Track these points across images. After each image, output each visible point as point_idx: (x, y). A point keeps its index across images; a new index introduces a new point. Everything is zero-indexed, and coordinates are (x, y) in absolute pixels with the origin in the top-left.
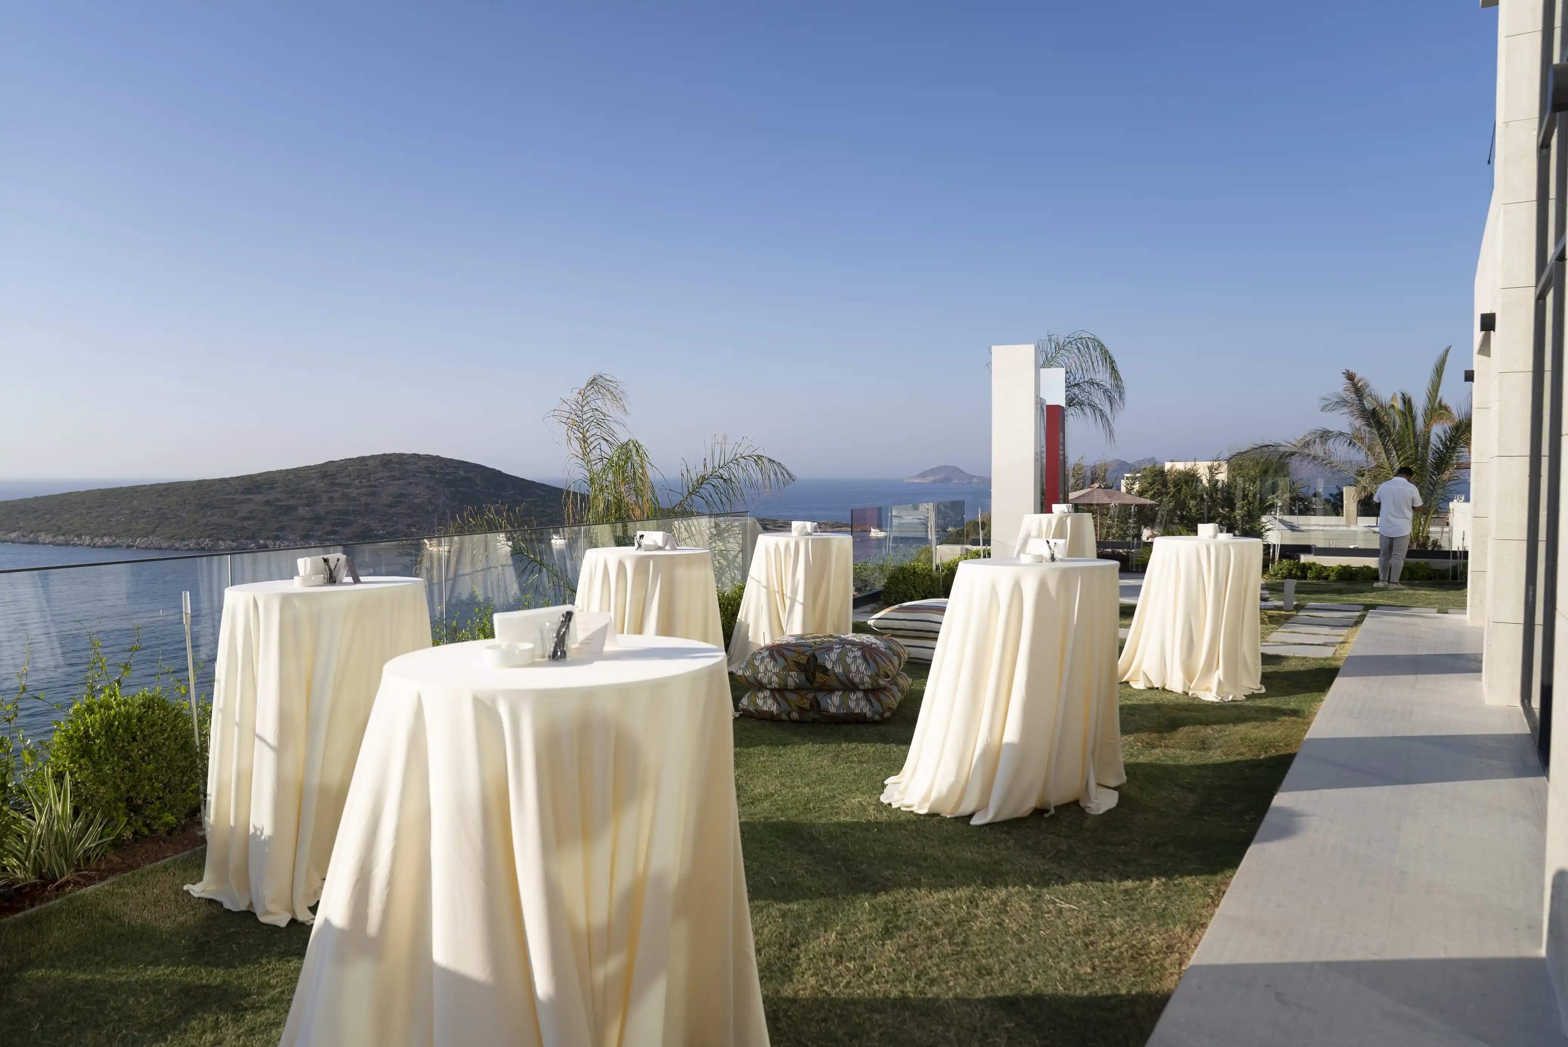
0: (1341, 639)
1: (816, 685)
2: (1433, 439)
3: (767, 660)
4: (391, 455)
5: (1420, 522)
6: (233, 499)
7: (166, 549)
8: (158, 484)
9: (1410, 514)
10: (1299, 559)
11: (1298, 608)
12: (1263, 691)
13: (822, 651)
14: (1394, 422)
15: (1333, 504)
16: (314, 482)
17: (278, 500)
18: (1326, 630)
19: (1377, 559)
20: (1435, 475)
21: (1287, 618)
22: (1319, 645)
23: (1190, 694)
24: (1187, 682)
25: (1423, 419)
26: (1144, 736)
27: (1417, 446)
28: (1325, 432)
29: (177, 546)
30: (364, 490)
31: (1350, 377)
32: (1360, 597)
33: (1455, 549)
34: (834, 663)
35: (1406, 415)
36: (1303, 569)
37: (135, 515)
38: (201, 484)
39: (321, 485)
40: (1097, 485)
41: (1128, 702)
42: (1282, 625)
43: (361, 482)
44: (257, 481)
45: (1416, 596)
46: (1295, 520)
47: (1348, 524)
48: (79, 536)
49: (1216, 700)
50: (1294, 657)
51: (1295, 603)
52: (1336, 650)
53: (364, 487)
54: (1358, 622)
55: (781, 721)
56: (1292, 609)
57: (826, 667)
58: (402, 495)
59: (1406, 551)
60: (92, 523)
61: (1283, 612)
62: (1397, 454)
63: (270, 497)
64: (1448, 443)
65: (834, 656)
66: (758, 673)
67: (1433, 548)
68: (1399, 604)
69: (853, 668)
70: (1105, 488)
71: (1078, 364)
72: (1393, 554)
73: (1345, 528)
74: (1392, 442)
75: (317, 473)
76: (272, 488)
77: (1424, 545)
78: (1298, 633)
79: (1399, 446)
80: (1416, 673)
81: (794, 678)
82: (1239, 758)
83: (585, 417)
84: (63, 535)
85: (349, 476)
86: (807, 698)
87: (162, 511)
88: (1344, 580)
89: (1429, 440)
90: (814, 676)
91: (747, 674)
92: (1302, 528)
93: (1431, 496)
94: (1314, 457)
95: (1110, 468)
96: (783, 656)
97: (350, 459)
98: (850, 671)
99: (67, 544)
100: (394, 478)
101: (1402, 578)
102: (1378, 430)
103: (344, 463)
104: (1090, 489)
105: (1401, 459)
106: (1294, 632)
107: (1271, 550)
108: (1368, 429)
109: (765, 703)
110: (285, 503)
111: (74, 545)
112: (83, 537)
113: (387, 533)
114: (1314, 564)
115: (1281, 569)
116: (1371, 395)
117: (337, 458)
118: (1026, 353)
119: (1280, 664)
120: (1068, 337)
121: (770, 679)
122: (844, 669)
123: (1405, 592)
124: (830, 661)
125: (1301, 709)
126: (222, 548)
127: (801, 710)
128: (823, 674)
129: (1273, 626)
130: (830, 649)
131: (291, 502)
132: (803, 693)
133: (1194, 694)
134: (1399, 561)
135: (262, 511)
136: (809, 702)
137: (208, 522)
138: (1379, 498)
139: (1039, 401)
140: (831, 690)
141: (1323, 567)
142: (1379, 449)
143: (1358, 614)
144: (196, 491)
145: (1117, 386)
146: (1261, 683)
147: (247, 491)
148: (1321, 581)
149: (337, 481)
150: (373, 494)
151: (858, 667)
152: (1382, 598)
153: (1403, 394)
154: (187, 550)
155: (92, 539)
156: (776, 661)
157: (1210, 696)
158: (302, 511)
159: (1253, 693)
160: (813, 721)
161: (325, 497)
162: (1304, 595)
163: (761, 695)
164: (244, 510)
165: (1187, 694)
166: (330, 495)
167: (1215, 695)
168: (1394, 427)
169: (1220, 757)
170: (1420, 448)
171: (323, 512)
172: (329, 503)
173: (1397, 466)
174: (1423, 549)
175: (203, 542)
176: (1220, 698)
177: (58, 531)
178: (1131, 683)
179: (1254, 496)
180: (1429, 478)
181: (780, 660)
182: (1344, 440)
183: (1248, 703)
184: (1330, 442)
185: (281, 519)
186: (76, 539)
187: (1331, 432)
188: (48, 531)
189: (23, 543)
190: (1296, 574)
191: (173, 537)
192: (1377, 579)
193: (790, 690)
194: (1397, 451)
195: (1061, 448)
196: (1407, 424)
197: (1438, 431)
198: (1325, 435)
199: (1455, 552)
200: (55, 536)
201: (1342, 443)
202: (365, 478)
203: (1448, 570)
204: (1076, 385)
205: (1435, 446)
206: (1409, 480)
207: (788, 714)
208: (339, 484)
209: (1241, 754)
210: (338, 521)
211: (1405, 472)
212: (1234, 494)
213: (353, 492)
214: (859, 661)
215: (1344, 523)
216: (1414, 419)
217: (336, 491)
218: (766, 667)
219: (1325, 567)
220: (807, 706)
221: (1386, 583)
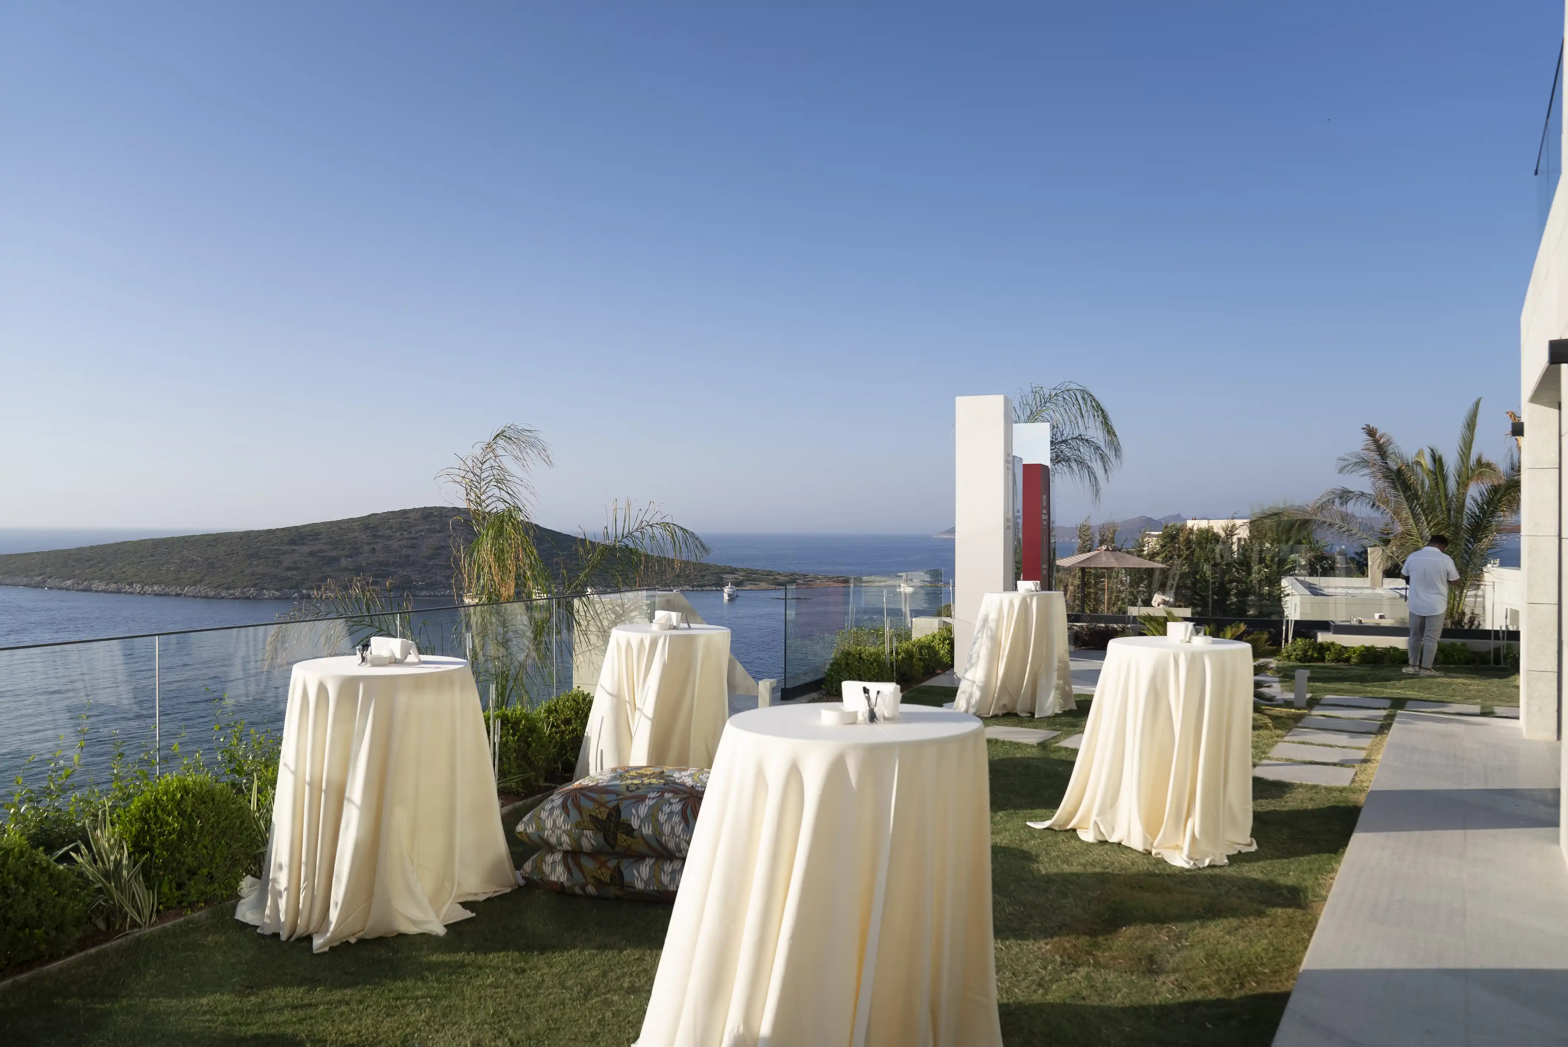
0: (1362, 755)
1: (617, 849)
2: (1469, 503)
3: (557, 812)
4: (431, 508)
5: (1455, 595)
6: (278, 550)
7: (213, 598)
8: (207, 535)
9: (1444, 589)
10: (1316, 638)
11: (1312, 703)
12: (1254, 848)
13: (629, 802)
14: (1423, 483)
15: (1358, 563)
16: (356, 534)
17: (322, 551)
18: (1343, 739)
19: (1407, 638)
20: (1471, 543)
21: (1297, 719)
22: (1334, 764)
23: (1153, 853)
24: (1149, 836)
25: (1454, 480)
26: (1068, 942)
27: (1449, 510)
28: (1345, 492)
29: (223, 594)
30: (405, 542)
31: (1371, 432)
32: (1386, 688)
33: (1497, 628)
34: (643, 821)
35: (1436, 475)
36: (1320, 649)
37: (184, 564)
38: (248, 536)
39: (364, 536)
40: (1104, 547)
41: (1066, 869)
42: (1290, 730)
43: (401, 535)
44: (302, 532)
45: (1454, 687)
46: (1319, 581)
47: (1373, 587)
48: (131, 584)
49: (1187, 866)
50: (1301, 786)
51: (1309, 696)
52: (1356, 773)
53: (405, 539)
54: (1384, 727)
55: (575, 895)
56: (1304, 704)
57: (630, 825)
58: (442, 547)
59: (1440, 632)
60: (143, 572)
61: (1293, 710)
62: (1426, 519)
63: (315, 548)
64: (1485, 507)
65: (643, 810)
66: (544, 829)
67: (1470, 627)
68: (1433, 697)
69: (667, 829)
70: (1112, 551)
71: (1066, 418)
72: (1425, 635)
73: (1370, 591)
74: (1420, 507)
75: (360, 525)
76: (317, 539)
77: (1459, 622)
78: (1308, 743)
79: (1429, 510)
80: (1465, 826)
81: (589, 839)
82: (1200, 996)
83: (483, 476)
84: (116, 583)
85: (391, 528)
86: (608, 868)
87: (210, 561)
88: (1368, 663)
89: (1464, 503)
90: (616, 840)
91: (530, 830)
92: (1326, 591)
93: (1467, 566)
94: (1330, 524)
95: (1119, 529)
96: (578, 807)
97: (392, 512)
98: (662, 834)
99: (119, 592)
100: (433, 531)
101: (1436, 661)
102: (1405, 492)
103: (386, 516)
104: (1097, 552)
105: (1432, 524)
106: (1304, 743)
107: (1284, 628)
108: (1392, 491)
109: (553, 870)
110: (328, 554)
111: (125, 593)
112: (134, 585)
113: (426, 584)
114: (1333, 644)
115: (1295, 650)
116: (1394, 453)
117: (379, 511)
118: (994, 404)
119: (1281, 797)
120: (1055, 389)
121: (559, 838)
122: (654, 830)
123: (1439, 680)
124: (637, 816)
125: (1303, 885)
126: (266, 597)
127: (599, 883)
128: (627, 835)
129: (1279, 732)
130: (642, 799)
131: (334, 553)
132: (603, 859)
133: (1159, 854)
134: (1432, 643)
135: (306, 562)
136: (609, 872)
137: (254, 571)
138: (1408, 571)
139: (1010, 459)
140: (640, 858)
141: (1343, 647)
142: (1406, 513)
143: (1384, 713)
144: (243, 542)
145: (1111, 442)
146: (1253, 835)
147: (292, 542)
148: (1342, 663)
149: (380, 533)
150: (413, 546)
151: (673, 828)
152: (1413, 689)
153: (1432, 450)
154: (232, 599)
155: (142, 587)
156: (568, 814)
157: (1179, 860)
158: (344, 562)
159: (1240, 852)
160: (617, 898)
161: (366, 548)
162: (1320, 684)
163: (549, 859)
164: (287, 561)
165: (1150, 853)
166: (372, 546)
167: (1186, 859)
168: (1423, 488)
169: (1171, 991)
170: (1452, 512)
171: (364, 563)
172: (371, 555)
173: (1427, 533)
174: (1459, 627)
175: (248, 591)
176: (1192, 863)
177: (111, 579)
178: (1078, 832)
179: (1272, 560)
180: (1463, 546)
181: (573, 812)
182: (1367, 501)
183: (1231, 871)
184: (1351, 504)
185: (323, 570)
186: (127, 587)
187: (1351, 492)
188: (101, 579)
189: (77, 590)
190: (1312, 656)
191: (219, 586)
192: (1405, 662)
193: (587, 854)
194: (1427, 516)
195: (1045, 511)
196: (1437, 484)
197: (1475, 491)
198: (1345, 496)
199: (1497, 632)
200: (108, 584)
201: (1364, 505)
202: (406, 531)
203: (1489, 653)
204: (1063, 442)
205: (1470, 510)
206: (1442, 551)
207: (583, 888)
208: (379, 536)
209: (1204, 987)
210: (379, 572)
211: (1438, 541)
212: (1251, 557)
213: (394, 544)
214: (676, 819)
215: (1369, 586)
216: (1445, 479)
217: (378, 543)
218: (554, 821)
219: (1346, 648)
220: (607, 878)
221: (1417, 668)
